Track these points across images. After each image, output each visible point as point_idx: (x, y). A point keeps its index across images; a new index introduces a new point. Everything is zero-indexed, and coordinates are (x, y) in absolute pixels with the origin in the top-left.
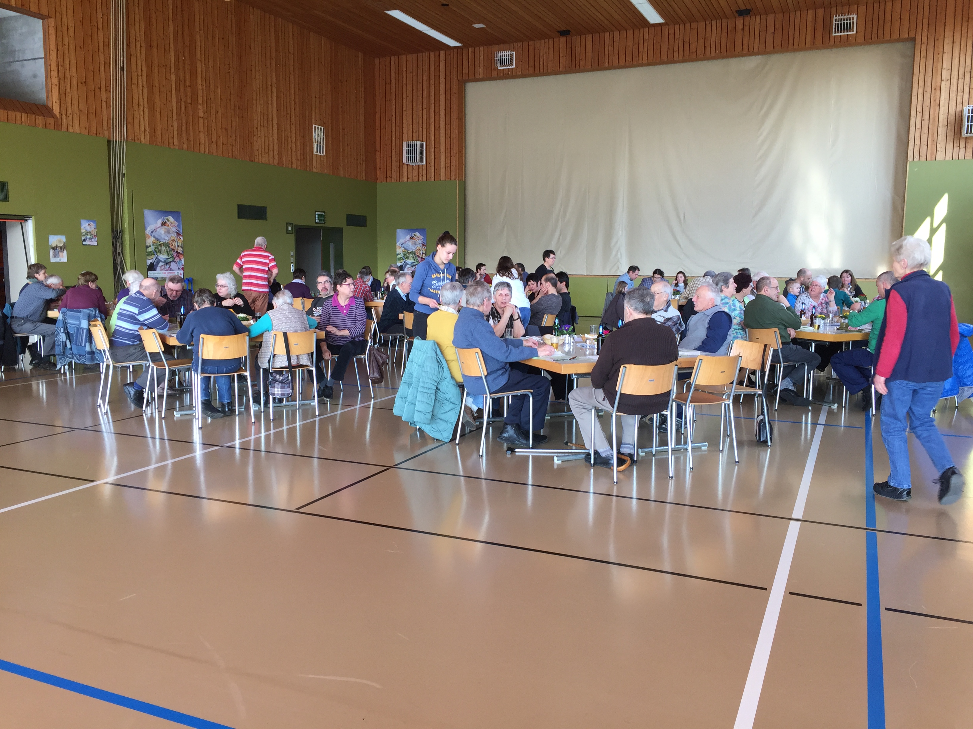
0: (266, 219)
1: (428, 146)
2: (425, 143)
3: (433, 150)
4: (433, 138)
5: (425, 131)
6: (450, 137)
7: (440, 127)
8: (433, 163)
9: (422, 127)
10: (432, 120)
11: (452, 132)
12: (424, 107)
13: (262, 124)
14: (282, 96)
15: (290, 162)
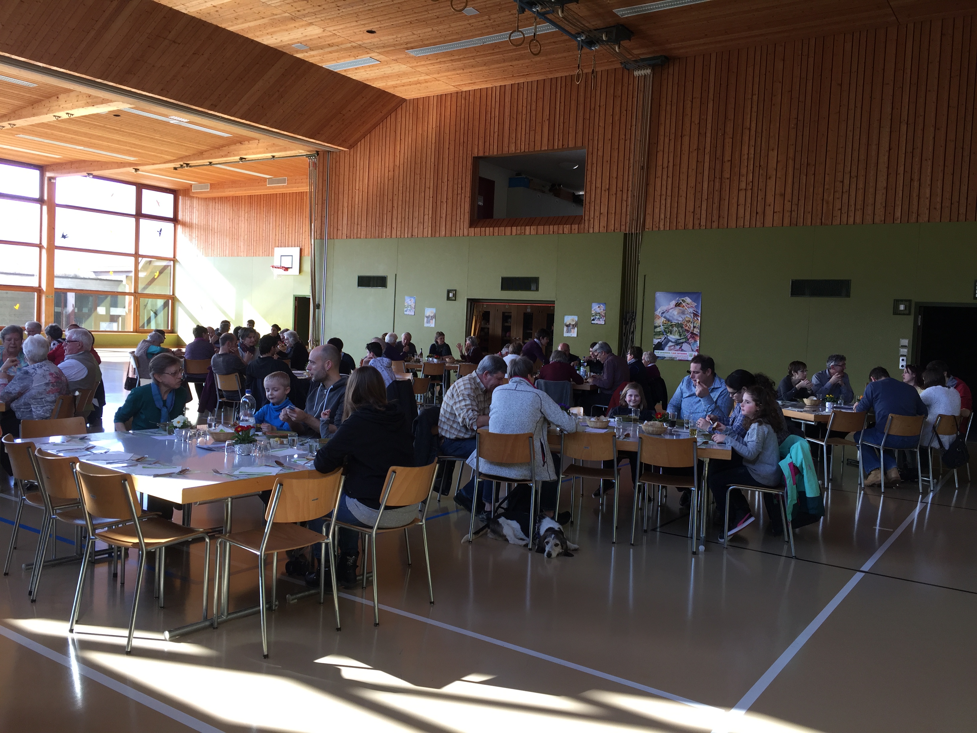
0: (848, 295)
13: (854, 174)
14: (904, 128)
15: (914, 216)
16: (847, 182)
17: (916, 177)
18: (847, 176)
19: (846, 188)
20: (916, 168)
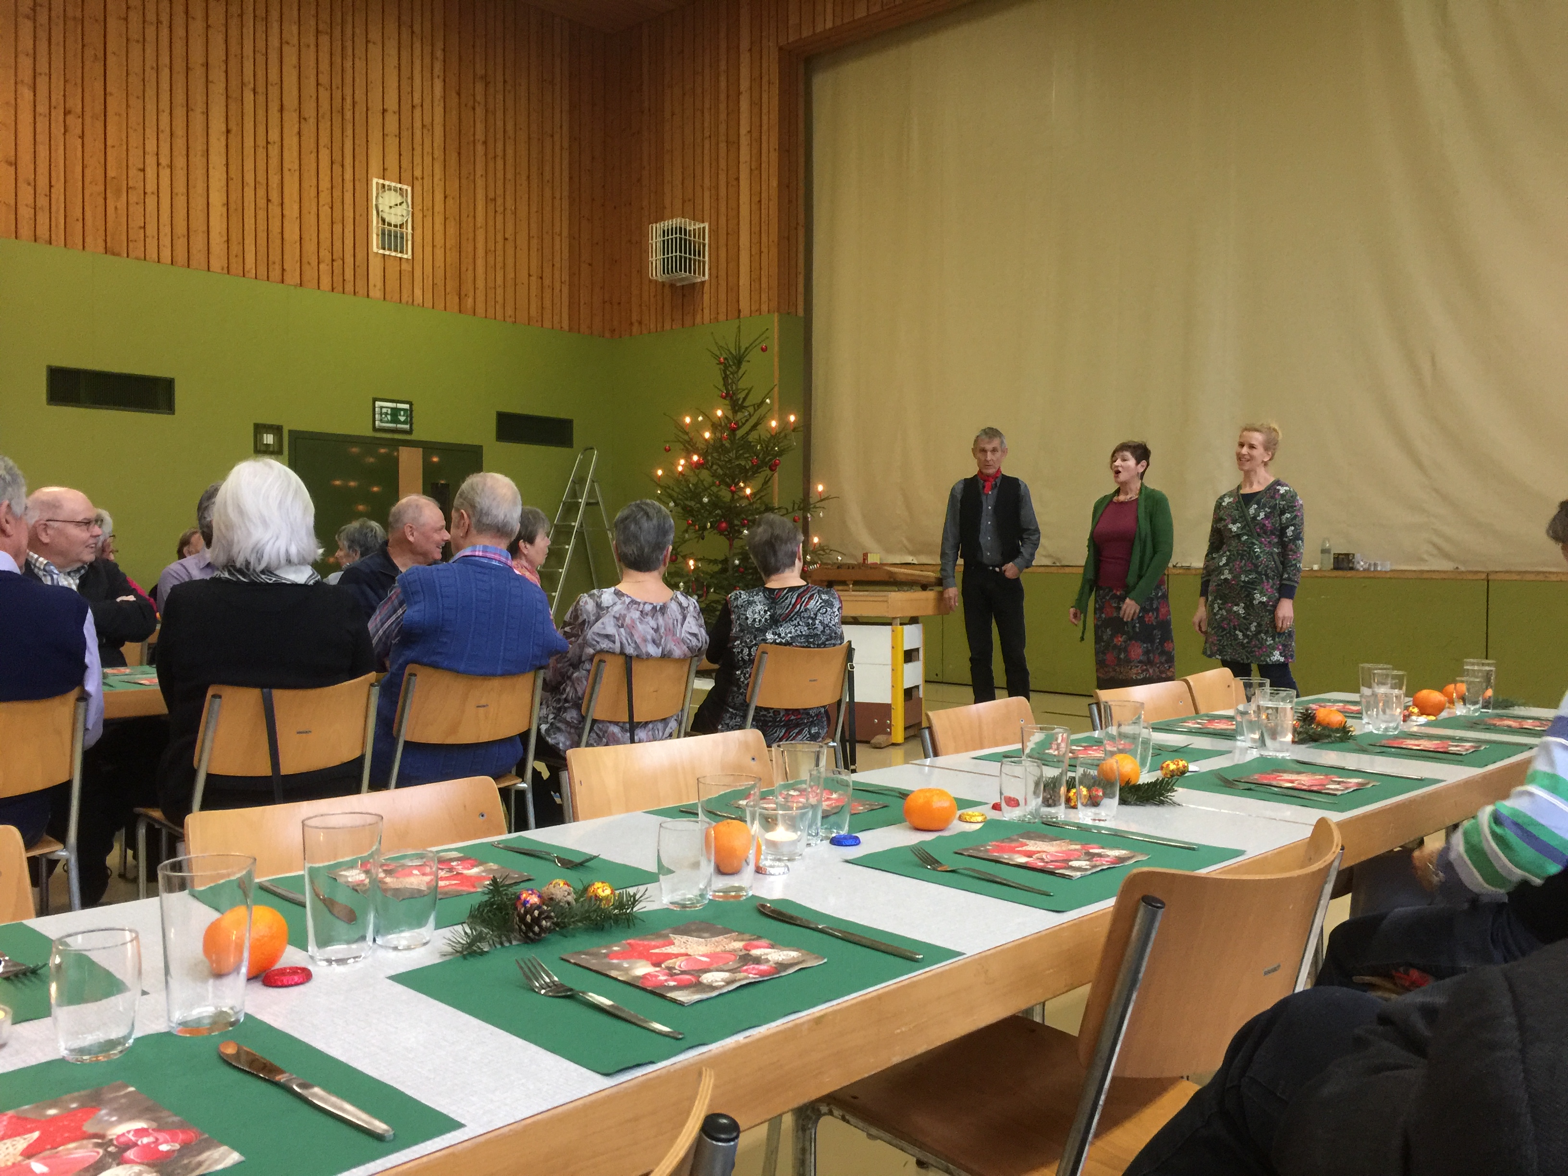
0: (171, 409)
1: (714, 232)
2: (706, 225)
3: (722, 241)
4: (723, 209)
5: (707, 194)
6: (760, 201)
7: (738, 179)
8: (722, 273)
9: (702, 187)
10: (723, 164)
11: (764, 187)
12: (707, 134)
13: (165, 161)
14: (249, 96)
15: (278, 267)
16: (151, 172)
17: (275, 196)
18: (151, 161)
19: (151, 187)
20: (274, 180)
